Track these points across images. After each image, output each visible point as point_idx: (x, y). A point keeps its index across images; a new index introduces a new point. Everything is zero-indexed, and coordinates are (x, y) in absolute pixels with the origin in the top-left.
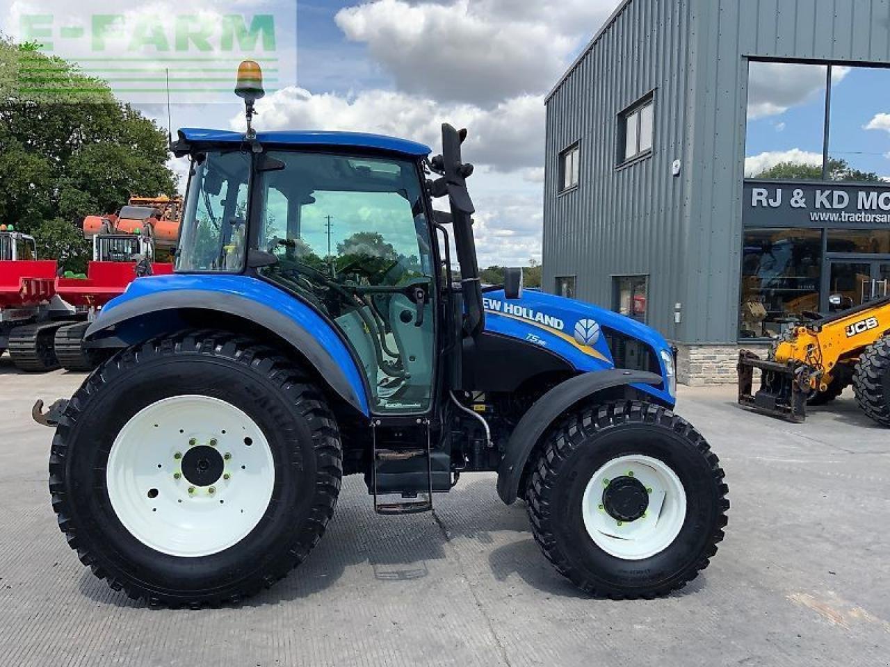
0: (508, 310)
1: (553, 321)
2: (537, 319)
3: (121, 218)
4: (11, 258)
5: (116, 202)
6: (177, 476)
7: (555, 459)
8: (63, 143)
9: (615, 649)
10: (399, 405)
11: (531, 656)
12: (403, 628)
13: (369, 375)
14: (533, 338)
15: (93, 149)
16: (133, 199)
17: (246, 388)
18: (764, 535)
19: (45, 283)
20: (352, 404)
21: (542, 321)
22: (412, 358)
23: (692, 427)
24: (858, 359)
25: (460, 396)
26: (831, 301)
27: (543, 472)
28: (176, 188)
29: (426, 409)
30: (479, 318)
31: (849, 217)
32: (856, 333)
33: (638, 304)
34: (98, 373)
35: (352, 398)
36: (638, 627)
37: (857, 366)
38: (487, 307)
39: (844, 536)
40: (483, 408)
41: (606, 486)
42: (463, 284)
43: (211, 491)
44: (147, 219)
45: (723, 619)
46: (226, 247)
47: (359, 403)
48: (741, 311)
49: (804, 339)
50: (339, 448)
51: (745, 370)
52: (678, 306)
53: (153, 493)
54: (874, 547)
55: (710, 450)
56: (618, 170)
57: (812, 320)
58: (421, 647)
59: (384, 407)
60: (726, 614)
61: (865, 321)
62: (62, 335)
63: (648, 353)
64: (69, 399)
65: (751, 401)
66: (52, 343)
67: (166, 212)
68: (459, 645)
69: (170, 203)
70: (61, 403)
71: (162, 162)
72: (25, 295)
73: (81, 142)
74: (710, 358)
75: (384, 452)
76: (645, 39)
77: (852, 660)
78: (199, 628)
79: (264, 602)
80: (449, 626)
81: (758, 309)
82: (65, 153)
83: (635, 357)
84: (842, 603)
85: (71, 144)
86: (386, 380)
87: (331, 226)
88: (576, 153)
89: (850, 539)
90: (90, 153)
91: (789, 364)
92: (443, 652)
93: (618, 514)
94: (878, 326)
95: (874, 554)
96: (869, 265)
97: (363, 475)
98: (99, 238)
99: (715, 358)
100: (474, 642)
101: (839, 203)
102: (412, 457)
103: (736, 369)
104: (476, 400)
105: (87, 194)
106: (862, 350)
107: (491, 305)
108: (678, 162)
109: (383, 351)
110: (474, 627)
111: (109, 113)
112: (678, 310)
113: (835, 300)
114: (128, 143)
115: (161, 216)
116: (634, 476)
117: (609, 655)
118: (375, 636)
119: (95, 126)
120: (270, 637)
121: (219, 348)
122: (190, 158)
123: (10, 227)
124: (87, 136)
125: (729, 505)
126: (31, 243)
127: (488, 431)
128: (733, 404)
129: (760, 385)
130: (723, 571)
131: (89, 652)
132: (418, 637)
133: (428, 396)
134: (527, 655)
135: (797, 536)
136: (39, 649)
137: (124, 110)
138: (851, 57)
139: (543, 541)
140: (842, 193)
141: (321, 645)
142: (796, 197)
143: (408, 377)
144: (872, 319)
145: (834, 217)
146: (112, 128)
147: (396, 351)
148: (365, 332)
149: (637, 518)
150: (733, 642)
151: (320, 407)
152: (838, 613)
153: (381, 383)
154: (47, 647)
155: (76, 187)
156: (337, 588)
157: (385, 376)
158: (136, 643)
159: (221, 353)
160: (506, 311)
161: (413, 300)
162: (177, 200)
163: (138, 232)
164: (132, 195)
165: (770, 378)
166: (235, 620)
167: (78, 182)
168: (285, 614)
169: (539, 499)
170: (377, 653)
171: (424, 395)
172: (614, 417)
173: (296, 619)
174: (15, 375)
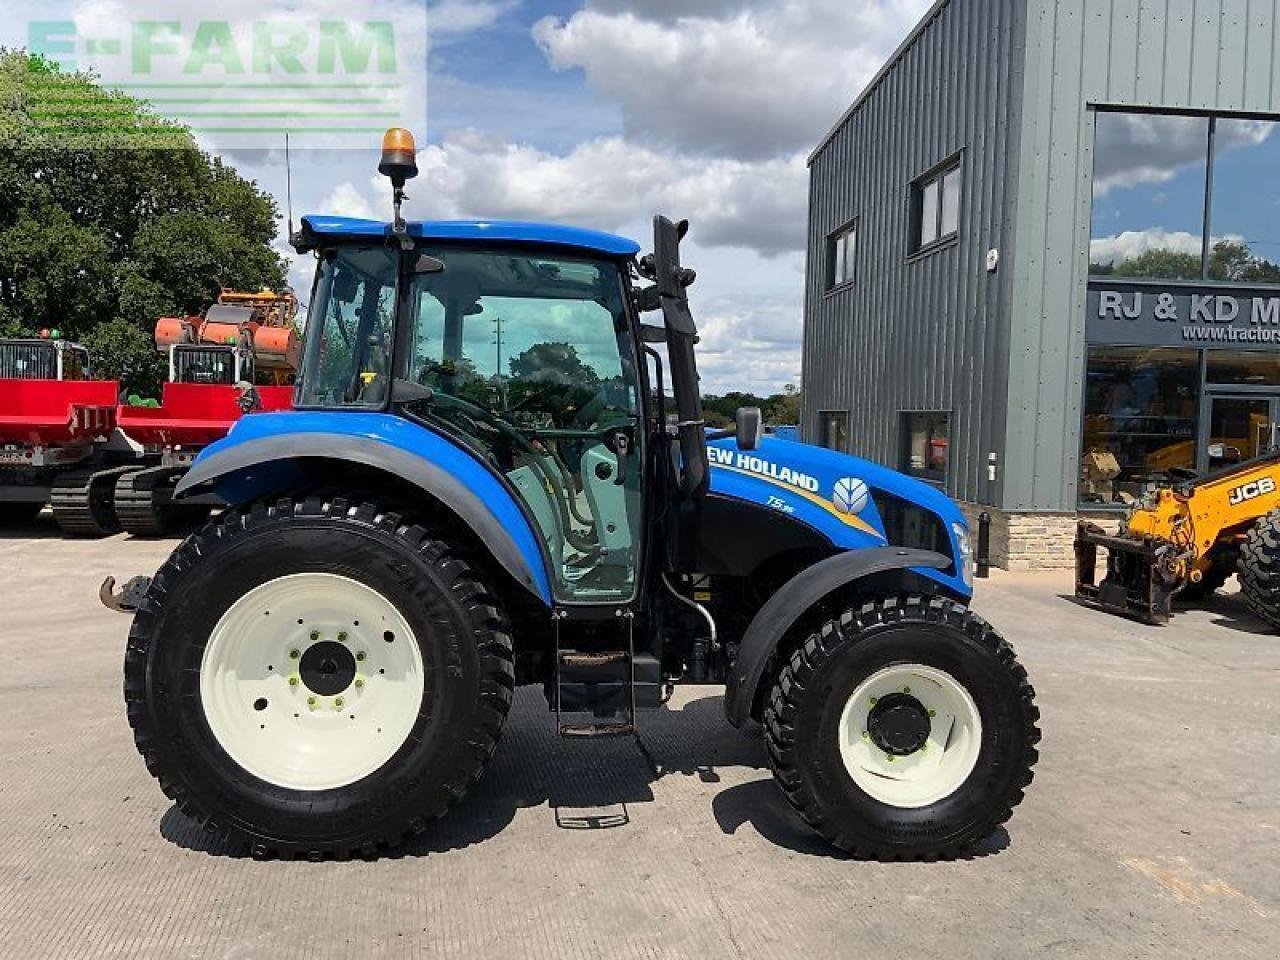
0: (743, 464)
1: (804, 480)
2: (782, 476)
3: (208, 322)
4: (55, 376)
5: (201, 297)
6: (293, 682)
7: (803, 667)
8: (127, 213)
9: (876, 926)
10: (592, 592)
11: (764, 931)
12: (592, 890)
13: (552, 549)
14: (776, 502)
15: (168, 222)
16: (224, 294)
17: (388, 566)
18: (1096, 781)
19: (102, 412)
20: (528, 588)
21: (789, 480)
22: (611, 528)
23: (991, 628)
24: (1245, 536)
25: (675, 579)
26: (1211, 453)
27: (786, 684)
28: (284, 279)
29: (628, 597)
30: (701, 475)
31: (1238, 333)
32: (1244, 500)
33: (938, 452)
34: (192, 541)
35: (529, 581)
36: (912, 898)
37: (1244, 547)
38: (714, 459)
39: (1206, 783)
40: (707, 597)
41: (873, 706)
42: (681, 428)
43: (339, 703)
44: (245, 323)
45: (1029, 891)
46: (362, 375)
47: (539, 589)
48: (1082, 465)
49: (1169, 507)
50: (510, 647)
51: (1085, 549)
52: (993, 456)
53: (261, 704)
54: (1248, 799)
55: (1016, 659)
56: (911, 261)
57: (1181, 479)
58: (617, 917)
59: (572, 594)
60: (1034, 884)
61: (1256, 482)
62: (124, 485)
63: (934, 526)
64: (152, 576)
65: (1094, 594)
66: (111, 496)
67: (272, 314)
68: (667, 914)
69: (277, 300)
70: (139, 581)
71: (265, 241)
72: (75, 429)
73: (151, 211)
74: (1037, 531)
75: (572, 654)
76: (950, 78)
77: (1200, 948)
78: (320, 886)
79: (407, 854)
80: (655, 891)
81: (1107, 462)
82: (130, 228)
83: (917, 529)
84: (1193, 871)
85: (138, 213)
86: (576, 556)
87: (501, 334)
88: (852, 237)
89: (1216, 787)
90: (163, 228)
91: (1147, 542)
92: (645, 923)
93: (887, 745)
94: (1275, 489)
95: (1248, 808)
96: (1267, 402)
97: (541, 686)
98: (177, 350)
99: (1044, 531)
100: (688, 912)
101: (1224, 313)
102: (609, 662)
103: (1072, 547)
104: (698, 586)
105: (158, 286)
106: (1252, 523)
107: (720, 456)
108: (995, 253)
109: (571, 515)
110: (689, 893)
111: (192, 172)
112: (992, 463)
113: (1216, 451)
114: (217, 213)
115: (264, 318)
116: (912, 694)
117: (869, 932)
118: (555, 902)
119: (171, 189)
120: (414, 898)
121: (352, 511)
122: (317, 255)
123: (55, 333)
124: (159, 204)
125: (1039, 734)
126: (83, 354)
127: (713, 629)
128: (1067, 598)
129: (1106, 571)
130: (1034, 826)
131: (176, 913)
132: (614, 904)
133: (631, 579)
134: (759, 930)
135: (1143, 783)
136: (110, 907)
137: (212, 167)
138: (1243, 105)
139: (785, 780)
140: (1228, 299)
141: (483, 911)
142: (1163, 305)
143: (605, 554)
144: (1266, 480)
145: (1218, 332)
146: (194, 192)
147: (588, 516)
148: (547, 490)
149: (914, 750)
150: (1039, 921)
151: (485, 591)
152: (1188, 886)
153: (568, 561)
154: (120, 905)
155: (144, 276)
156: (504, 838)
157: (574, 551)
158: (238, 903)
159: (355, 517)
160: (739, 465)
161: (613, 449)
162: (287, 297)
163: (231, 341)
164: (223, 289)
165: (1121, 562)
166: (369, 876)
167: (146, 268)
168: (435, 869)
169: (780, 721)
170: (558, 923)
171: (627, 577)
172: (885, 612)
173: (450, 876)
174: (59, 540)
